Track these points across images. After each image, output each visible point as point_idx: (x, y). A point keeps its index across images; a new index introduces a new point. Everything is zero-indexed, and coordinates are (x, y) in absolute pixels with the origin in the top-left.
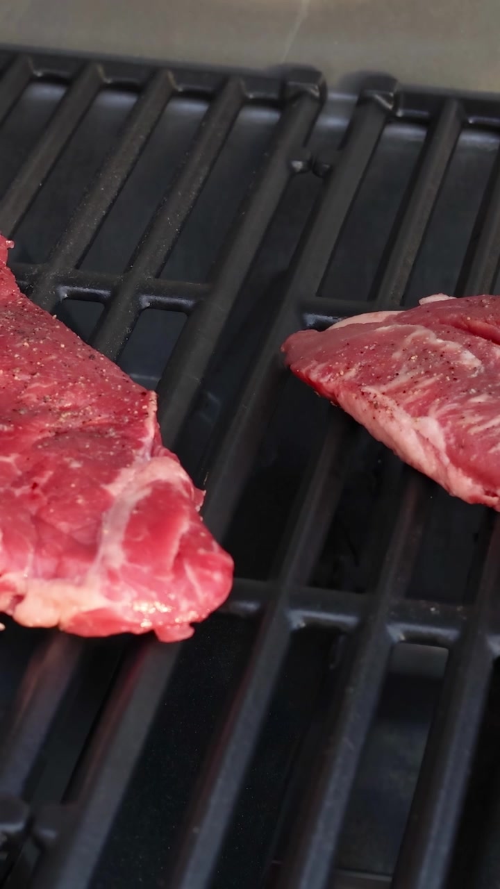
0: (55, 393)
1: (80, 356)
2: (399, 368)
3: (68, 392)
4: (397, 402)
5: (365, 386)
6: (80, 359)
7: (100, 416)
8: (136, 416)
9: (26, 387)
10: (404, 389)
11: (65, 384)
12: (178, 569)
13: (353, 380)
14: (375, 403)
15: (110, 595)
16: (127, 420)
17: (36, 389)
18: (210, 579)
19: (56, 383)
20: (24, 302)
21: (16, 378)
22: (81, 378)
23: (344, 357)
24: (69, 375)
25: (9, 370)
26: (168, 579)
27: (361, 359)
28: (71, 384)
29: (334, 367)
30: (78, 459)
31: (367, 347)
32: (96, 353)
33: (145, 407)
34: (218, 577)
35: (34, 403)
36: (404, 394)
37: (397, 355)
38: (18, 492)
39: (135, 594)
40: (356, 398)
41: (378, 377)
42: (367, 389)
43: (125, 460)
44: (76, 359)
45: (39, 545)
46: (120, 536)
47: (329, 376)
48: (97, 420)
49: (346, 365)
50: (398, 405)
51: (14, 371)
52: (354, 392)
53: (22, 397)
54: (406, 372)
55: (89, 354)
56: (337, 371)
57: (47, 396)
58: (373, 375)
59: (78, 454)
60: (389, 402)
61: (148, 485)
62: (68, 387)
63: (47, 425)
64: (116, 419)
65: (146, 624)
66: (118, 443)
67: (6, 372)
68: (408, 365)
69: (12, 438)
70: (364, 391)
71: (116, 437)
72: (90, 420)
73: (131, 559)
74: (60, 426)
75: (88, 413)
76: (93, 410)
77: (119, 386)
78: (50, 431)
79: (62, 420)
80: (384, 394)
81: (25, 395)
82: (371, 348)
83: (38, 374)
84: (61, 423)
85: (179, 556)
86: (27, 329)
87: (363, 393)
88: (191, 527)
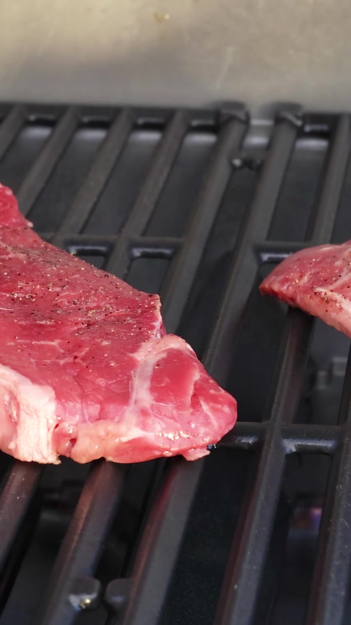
0: (82, 298)
1: (97, 275)
2: (341, 270)
3: (92, 297)
4: (343, 296)
5: (316, 288)
6: (98, 277)
7: (118, 310)
8: (146, 309)
9: (58, 295)
10: (348, 285)
11: (89, 292)
12: (195, 404)
13: (307, 285)
14: (326, 299)
15: (144, 427)
16: (140, 311)
17: (67, 296)
18: (221, 411)
19: (81, 291)
20: (45, 245)
21: (50, 290)
22: (101, 288)
23: (297, 269)
24: (91, 287)
25: (44, 285)
26: (187, 412)
27: (311, 268)
28: (93, 292)
29: (290, 277)
30: (107, 339)
31: (314, 260)
32: (109, 274)
33: (153, 303)
34: (226, 409)
35: (66, 306)
36: (348, 289)
37: (338, 263)
38: (62, 362)
39: (164, 426)
40: (310, 298)
41: (326, 280)
42: (319, 289)
43: (142, 337)
44: (95, 277)
45: (84, 397)
46: (147, 384)
47: (287, 285)
48: (116, 313)
49: (299, 274)
50: (345, 298)
51: (48, 285)
52: (308, 294)
53: (56, 302)
54: (347, 274)
55: (104, 274)
56: (293, 280)
57: (76, 301)
58: (322, 279)
59: (107, 335)
60: (338, 296)
61: (164, 351)
62: (91, 294)
63: (80, 319)
64: (130, 311)
65: (175, 449)
66: (135, 326)
67: (42, 286)
68: (348, 269)
69: (54, 329)
70: (316, 291)
71: (133, 323)
72: (111, 313)
73: (158, 400)
74: (89, 319)
75: (109, 309)
76: (112, 307)
77: (131, 292)
78: (83, 324)
79: (89, 315)
80: (332, 291)
81: (58, 300)
82: (318, 260)
83: (67, 286)
84: (90, 317)
85: (194, 396)
86: (53, 260)
87: (315, 293)
88: (201, 376)
